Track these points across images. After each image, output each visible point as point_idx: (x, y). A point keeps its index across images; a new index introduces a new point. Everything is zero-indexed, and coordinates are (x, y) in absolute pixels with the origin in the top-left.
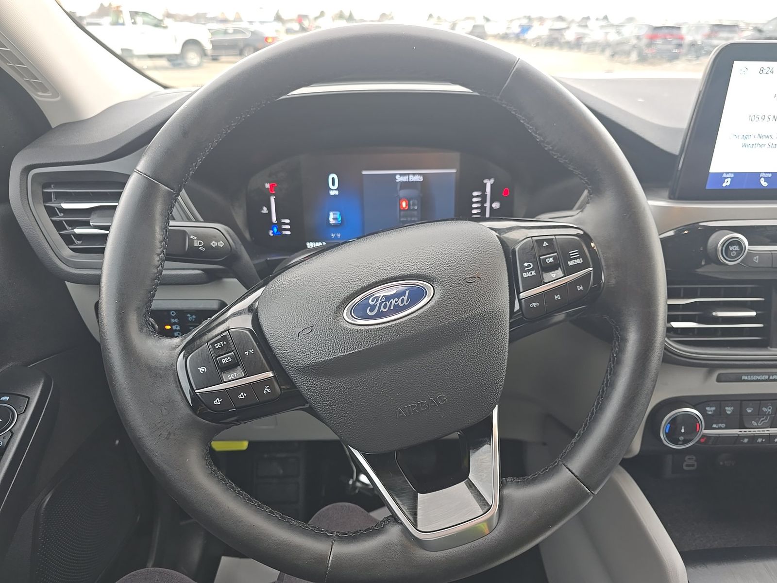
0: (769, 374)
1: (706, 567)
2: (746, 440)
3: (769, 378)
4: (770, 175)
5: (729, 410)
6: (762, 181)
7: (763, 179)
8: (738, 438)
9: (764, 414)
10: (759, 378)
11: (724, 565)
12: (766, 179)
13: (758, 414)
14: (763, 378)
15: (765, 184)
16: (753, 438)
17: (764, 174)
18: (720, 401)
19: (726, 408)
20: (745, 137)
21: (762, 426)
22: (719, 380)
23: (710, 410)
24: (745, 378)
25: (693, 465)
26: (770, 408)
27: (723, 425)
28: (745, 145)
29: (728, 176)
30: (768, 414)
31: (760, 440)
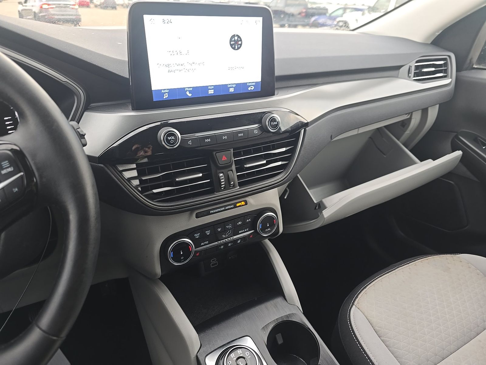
0: (225, 206)
1: (211, 329)
2: (222, 247)
3: (225, 208)
4: (191, 89)
5: (208, 233)
6: (188, 93)
7: (188, 92)
8: (218, 247)
9: (228, 229)
10: (219, 210)
11: (221, 324)
12: (190, 92)
13: (225, 231)
14: (222, 209)
15: (190, 95)
16: (226, 244)
17: (187, 89)
18: (201, 229)
19: (206, 232)
20: (168, 66)
21: (228, 237)
22: (197, 217)
23: (197, 236)
24: (212, 212)
25: (216, 264)
26: (230, 225)
27: (207, 242)
28: (169, 71)
29: (165, 91)
30: (230, 229)
31: (230, 245)
